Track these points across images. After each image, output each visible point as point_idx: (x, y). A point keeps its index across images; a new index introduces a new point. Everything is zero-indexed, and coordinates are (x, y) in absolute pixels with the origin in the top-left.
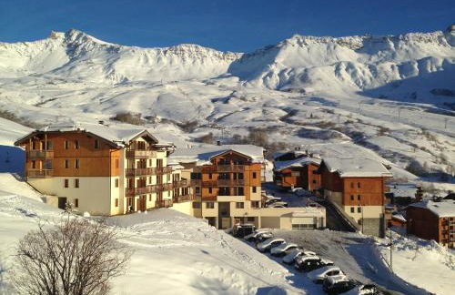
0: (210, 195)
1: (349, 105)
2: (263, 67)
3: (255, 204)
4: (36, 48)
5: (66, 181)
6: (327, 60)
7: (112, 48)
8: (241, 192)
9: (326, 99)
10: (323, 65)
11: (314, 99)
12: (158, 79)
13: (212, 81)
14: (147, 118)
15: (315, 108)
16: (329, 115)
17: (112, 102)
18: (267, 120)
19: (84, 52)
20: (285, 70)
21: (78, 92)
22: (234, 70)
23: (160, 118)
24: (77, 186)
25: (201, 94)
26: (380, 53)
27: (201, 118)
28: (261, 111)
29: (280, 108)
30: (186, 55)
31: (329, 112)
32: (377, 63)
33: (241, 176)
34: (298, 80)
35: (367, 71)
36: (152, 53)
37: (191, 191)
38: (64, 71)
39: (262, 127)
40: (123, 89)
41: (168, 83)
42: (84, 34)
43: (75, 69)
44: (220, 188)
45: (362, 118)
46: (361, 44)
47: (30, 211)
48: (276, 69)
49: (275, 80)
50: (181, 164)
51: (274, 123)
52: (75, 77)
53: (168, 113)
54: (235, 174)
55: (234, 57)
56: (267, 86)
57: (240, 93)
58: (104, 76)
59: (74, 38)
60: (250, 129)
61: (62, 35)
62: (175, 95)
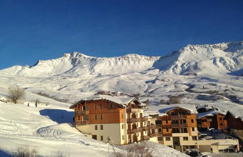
0: (167, 133)
1: (224, 80)
2: (172, 63)
3: (194, 138)
4: (57, 62)
5: (96, 127)
6: (208, 57)
7: (93, 59)
8: (186, 131)
9: (210, 78)
10: (206, 60)
11: (203, 78)
12: (116, 73)
13: (144, 72)
14: (113, 93)
15: (205, 83)
16: (214, 87)
17: (94, 86)
18: (178, 91)
19: (79, 62)
20: (184, 64)
21: (77, 82)
22: (156, 66)
23: (119, 93)
24: (102, 129)
25: (140, 79)
26: (238, 51)
27: (142, 92)
28: (174, 86)
29: (185, 84)
30: (130, 60)
31: (214, 85)
32: (237, 57)
33: (185, 121)
34: (192, 68)
35: (232, 61)
36: (113, 60)
37: (156, 131)
38: (70, 72)
39: (176, 95)
40: (99, 79)
41: (122, 74)
42: (80, 54)
43: (75, 71)
44: (173, 129)
45: (234, 87)
46: (227, 47)
47: (86, 143)
48: (179, 63)
49: (179, 70)
50: (150, 115)
51: (182, 93)
52: (75, 75)
53: (123, 90)
54: (181, 120)
55: (155, 59)
56: (175, 73)
57: (161, 78)
58: (89, 73)
59: (75, 56)
60: (169, 96)
61: (69, 55)
62: (126, 80)
